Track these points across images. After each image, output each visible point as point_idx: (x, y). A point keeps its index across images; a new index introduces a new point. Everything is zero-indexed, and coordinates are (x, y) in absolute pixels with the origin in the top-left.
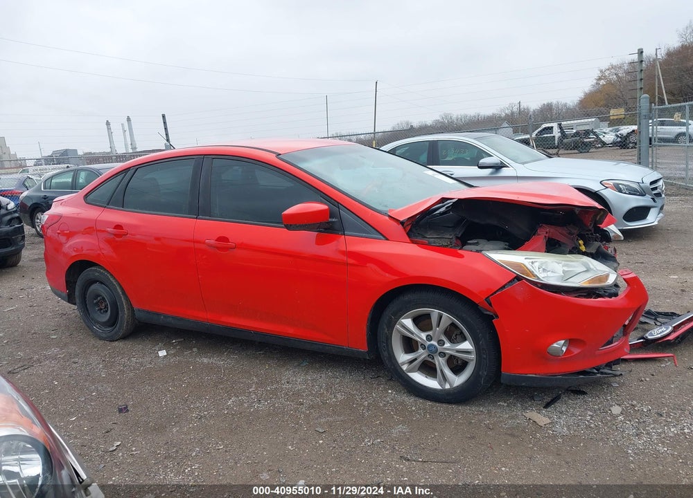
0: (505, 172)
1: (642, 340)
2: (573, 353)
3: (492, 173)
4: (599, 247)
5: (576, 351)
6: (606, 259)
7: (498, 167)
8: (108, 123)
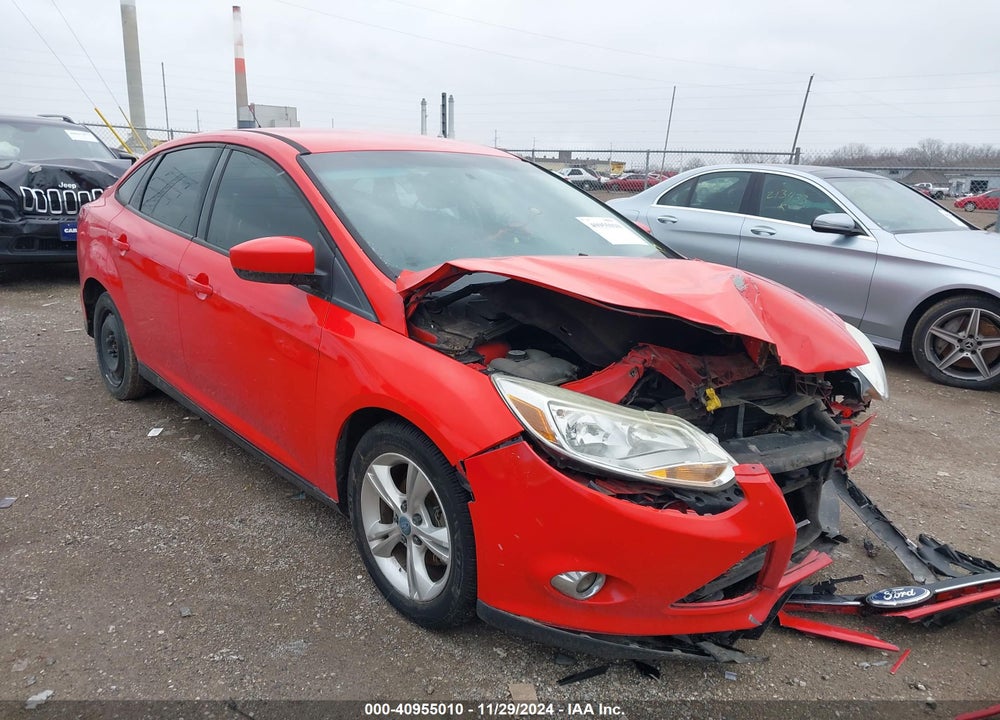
0: (860, 243)
1: (859, 603)
2: (612, 599)
3: (838, 242)
4: (813, 407)
5: (618, 598)
6: (823, 434)
7: (851, 233)
8: (424, 103)
